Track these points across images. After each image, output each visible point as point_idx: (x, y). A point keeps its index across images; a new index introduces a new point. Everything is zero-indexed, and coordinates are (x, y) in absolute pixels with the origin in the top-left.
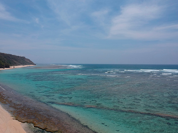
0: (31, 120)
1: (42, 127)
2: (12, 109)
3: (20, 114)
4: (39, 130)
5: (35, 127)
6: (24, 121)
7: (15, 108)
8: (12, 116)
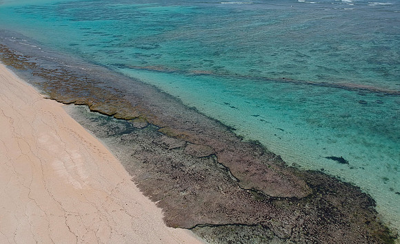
0: (83, 99)
1: (106, 112)
2: (40, 80)
3: (57, 88)
4: (102, 117)
5: (91, 111)
6: (69, 102)
7: (46, 77)
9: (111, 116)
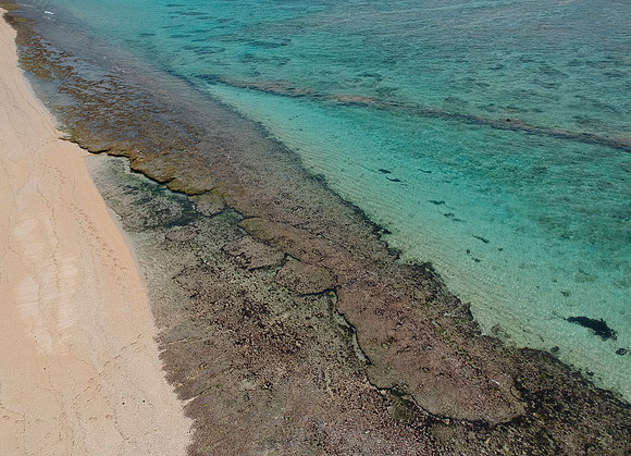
0: (125, 145)
1: (156, 174)
2: (66, 101)
4: (147, 185)
5: (132, 170)
7: (79, 97)
8: (61, 129)
9: (163, 183)
